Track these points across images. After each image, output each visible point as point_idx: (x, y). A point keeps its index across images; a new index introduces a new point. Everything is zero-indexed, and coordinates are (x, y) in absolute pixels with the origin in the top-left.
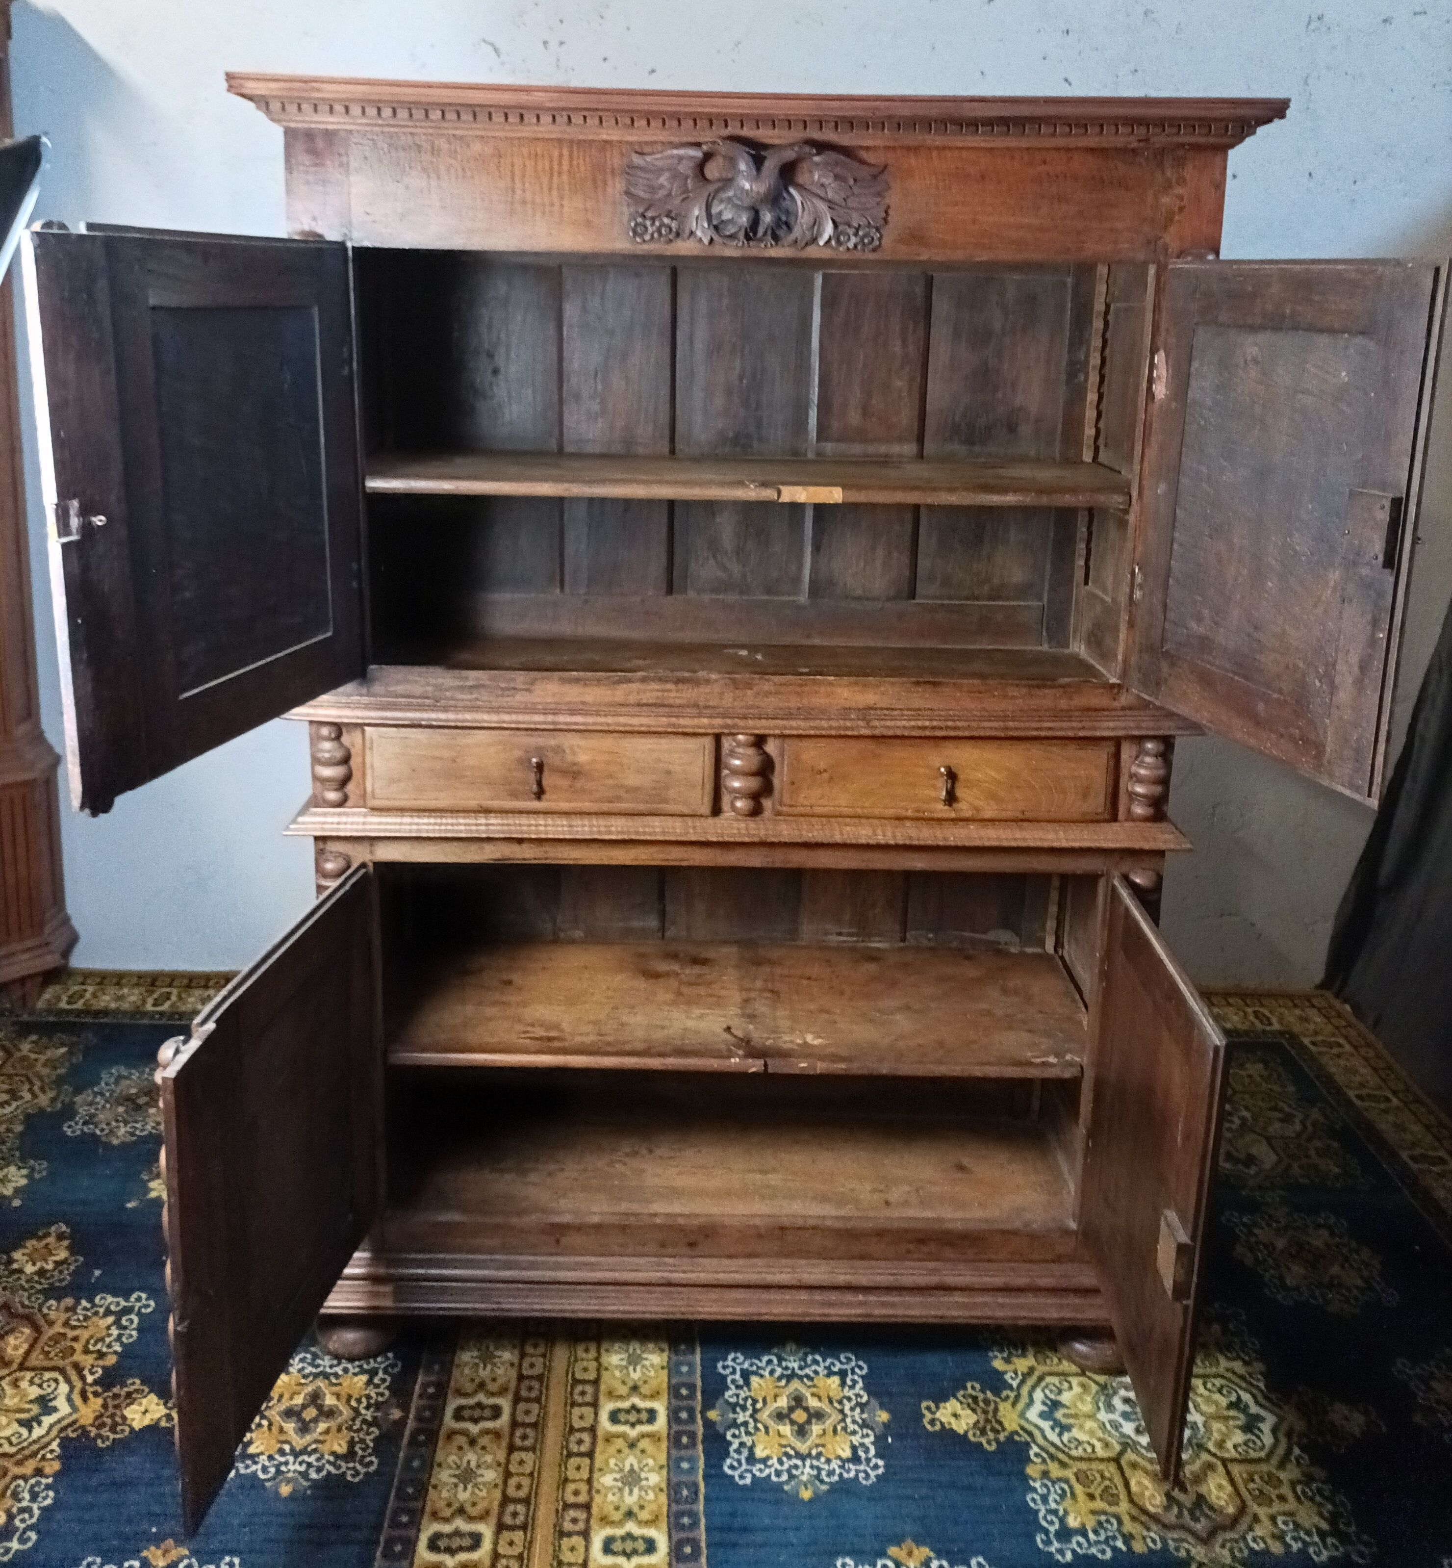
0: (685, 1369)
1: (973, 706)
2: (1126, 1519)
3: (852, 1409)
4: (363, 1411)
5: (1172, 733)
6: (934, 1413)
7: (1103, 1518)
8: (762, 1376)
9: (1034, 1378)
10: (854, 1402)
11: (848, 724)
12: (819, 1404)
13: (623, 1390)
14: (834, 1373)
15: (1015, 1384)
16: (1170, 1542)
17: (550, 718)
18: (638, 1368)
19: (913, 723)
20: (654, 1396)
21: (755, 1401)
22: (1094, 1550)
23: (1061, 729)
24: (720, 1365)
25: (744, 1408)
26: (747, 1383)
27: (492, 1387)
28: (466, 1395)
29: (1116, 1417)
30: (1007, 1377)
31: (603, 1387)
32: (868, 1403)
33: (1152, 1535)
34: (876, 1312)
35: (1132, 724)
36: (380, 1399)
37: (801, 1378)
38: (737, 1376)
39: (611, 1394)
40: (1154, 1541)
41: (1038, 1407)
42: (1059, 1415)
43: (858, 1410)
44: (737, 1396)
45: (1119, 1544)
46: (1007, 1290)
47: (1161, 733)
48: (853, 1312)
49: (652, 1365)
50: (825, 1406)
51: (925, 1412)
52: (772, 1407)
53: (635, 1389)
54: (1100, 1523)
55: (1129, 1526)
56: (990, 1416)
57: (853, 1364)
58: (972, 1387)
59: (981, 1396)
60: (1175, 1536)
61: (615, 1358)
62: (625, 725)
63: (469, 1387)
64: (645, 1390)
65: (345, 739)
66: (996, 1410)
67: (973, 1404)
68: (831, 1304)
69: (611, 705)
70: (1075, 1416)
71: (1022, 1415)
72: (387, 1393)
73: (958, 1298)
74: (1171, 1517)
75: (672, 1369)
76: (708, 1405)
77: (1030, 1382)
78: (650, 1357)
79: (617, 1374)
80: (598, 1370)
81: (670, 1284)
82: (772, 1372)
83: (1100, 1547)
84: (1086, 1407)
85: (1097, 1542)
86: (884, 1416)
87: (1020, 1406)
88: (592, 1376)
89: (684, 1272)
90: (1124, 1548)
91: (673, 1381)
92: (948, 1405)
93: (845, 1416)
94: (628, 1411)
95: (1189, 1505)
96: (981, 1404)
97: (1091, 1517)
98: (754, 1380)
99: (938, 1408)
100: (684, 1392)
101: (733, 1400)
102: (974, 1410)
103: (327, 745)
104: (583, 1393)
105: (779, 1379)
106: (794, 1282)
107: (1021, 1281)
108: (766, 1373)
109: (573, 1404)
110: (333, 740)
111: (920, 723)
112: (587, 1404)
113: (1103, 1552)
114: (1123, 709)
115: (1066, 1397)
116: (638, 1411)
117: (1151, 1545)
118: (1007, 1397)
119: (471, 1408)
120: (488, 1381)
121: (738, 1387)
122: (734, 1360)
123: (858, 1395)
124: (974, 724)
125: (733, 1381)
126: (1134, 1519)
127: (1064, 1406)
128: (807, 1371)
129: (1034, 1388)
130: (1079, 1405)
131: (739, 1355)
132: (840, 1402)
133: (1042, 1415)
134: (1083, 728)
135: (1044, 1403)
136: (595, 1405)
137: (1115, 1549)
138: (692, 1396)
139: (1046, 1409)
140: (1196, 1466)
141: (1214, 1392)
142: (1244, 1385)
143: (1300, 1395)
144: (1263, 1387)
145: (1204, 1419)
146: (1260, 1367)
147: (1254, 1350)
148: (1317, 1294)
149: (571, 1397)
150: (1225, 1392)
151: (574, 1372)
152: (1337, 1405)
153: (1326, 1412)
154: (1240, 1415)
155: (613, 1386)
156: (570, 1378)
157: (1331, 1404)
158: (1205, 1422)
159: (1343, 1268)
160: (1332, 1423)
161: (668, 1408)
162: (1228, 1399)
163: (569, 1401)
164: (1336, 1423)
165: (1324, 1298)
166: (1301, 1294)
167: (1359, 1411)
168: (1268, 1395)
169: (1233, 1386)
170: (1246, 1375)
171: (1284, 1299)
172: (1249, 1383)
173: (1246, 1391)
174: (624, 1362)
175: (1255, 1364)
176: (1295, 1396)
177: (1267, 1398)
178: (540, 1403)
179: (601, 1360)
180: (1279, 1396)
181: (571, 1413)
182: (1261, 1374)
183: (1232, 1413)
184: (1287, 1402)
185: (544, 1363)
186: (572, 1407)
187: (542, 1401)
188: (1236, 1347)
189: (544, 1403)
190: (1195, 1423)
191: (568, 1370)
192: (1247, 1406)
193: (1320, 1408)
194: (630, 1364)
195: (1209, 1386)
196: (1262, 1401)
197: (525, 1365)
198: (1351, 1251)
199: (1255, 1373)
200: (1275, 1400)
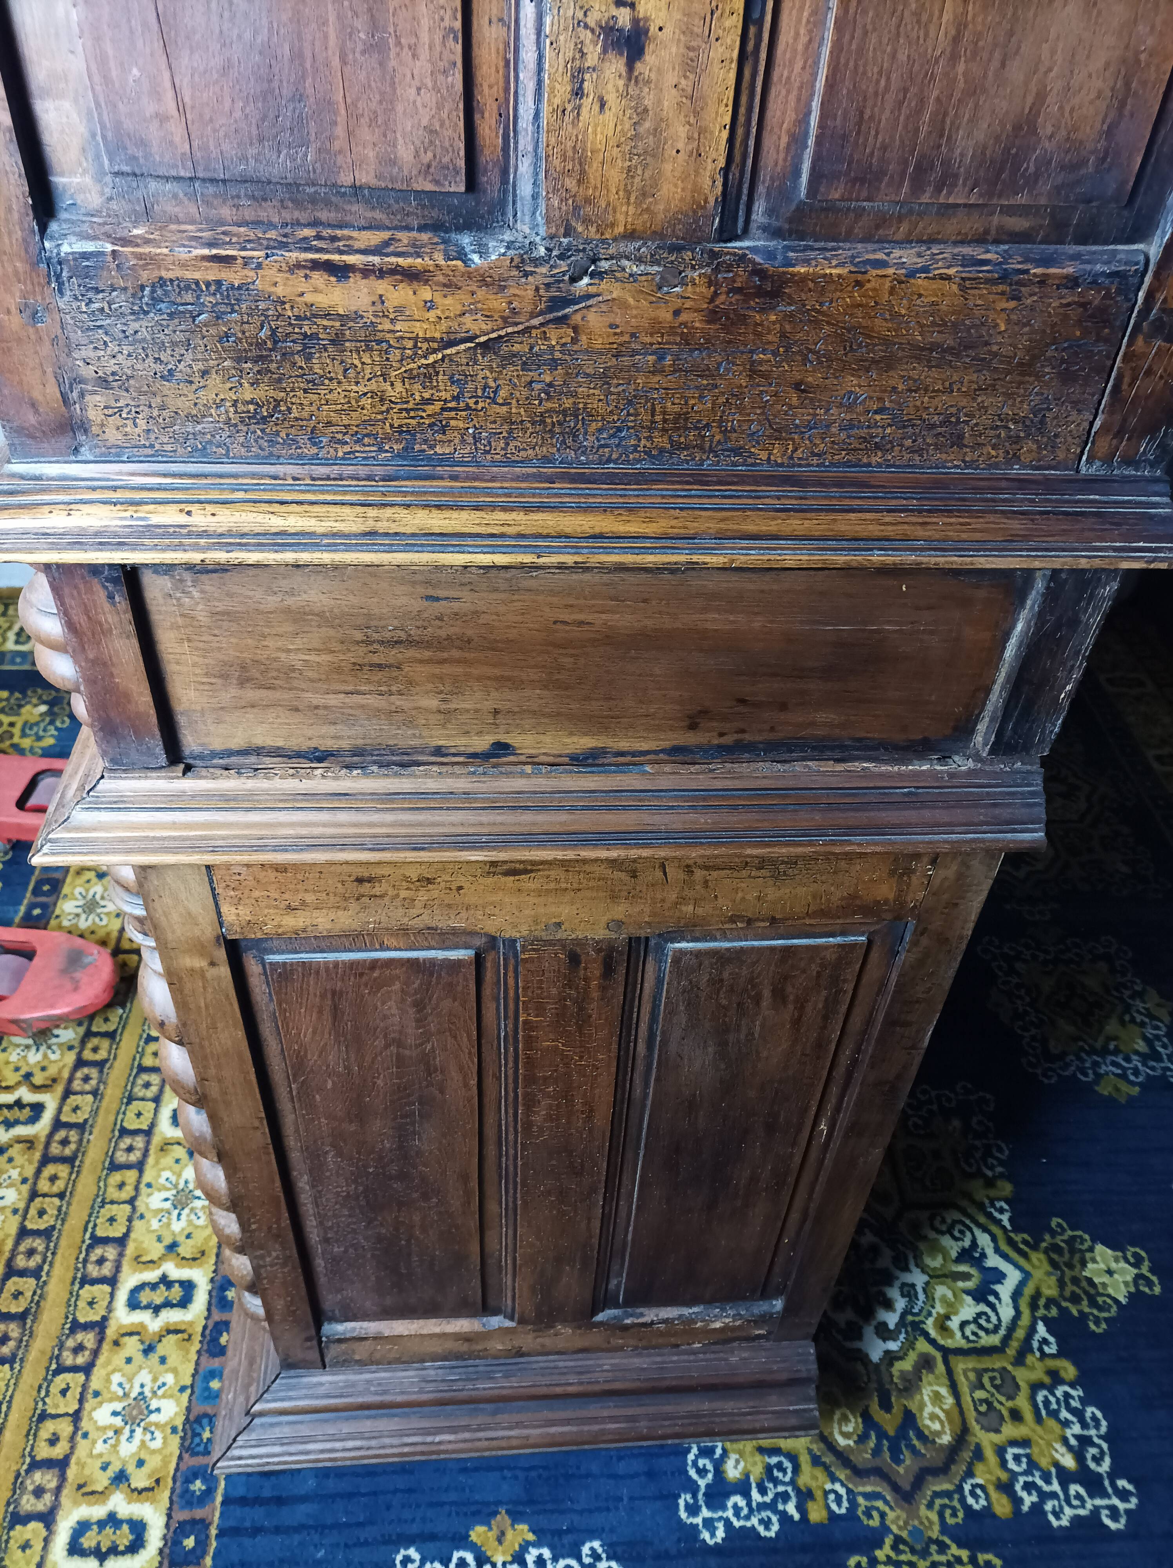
2: (805, 1460)
7: (774, 1460)
16: (861, 1500)
22: (754, 1521)
31: (131, 1248)
33: (838, 1487)
40: (839, 1500)
45: (791, 1508)
53: (173, 1248)
54: (769, 1469)
55: (809, 1476)
60: (869, 1489)
74: (864, 1457)
79: (155, 1224)
80: (130, 1220)
83: (764, 1514)
85: (762, 1506)
88: (120, 1230)
90: (797, 1516)
95: (891, 1433)
97: (758, 1458)
104: (101, 1261)
109: (85, 1280)
112: (102, 1280)
113: (767, 1524)
117: (834, 1507)
126: (816, 1461)
136: (113, 1280)
137: (785, 1518)
140: (906, 1365)
141: (943, 1233)
142: (982, 1219)
143: (1053, 1234)
144: (1006, 1223)
145: (925, 1278)
146: (1007, 1188)
147: (1001, 1163)
148: (1088, 1065)
149: (84, 1267)
150: (957, 1234)
151: (95, 1225)
152: (1099, 1248)
153: (1084, 1264)
154: (973, 1271)
155: (145, 1245)
156: (88, 1235)
157: (1091, 1249)
158: (927, 1283)
159: (1123, 1023)
160: (1090, 1281)
161: (212, 1280)
162: (960, 1243)
163: (79, 1275)
164: (1096, 1280)
165: (1096, 1074)
166: (1067, 1066)
167: (1127, 1261)
168: (1012, 1235)
169: (968, 1222)
170: (987, 1202)
171: (1045, 1075)
172: (990, 1216)
173: (985, 1230)
174: (168, 1205)
175: (1000, 1183)
176: (1047, 1237)
177: (1011, 1242)
178: (38, 1277)
179: (137, 1203)
180: (1026, 1236)
181: (78, 1295)
182: (1007, 1201)
183: (963, 1268)
184: (1035, 1247)
185: (59, 1209)
186: (81, 1287)
187: (43, 1274)
188: (978, 1155)
189: (44, 1278)
190: (913, 1286)
191: (88, 1222)
192: (984, 1255)
193: (1077, 1257)
194: (175, 1208)
195: (937, 1223)
196: (1004, 1247)
197: (33, 1212)
198: (1135, 995)
199: (999, 1199)
200: (1022, 1246)
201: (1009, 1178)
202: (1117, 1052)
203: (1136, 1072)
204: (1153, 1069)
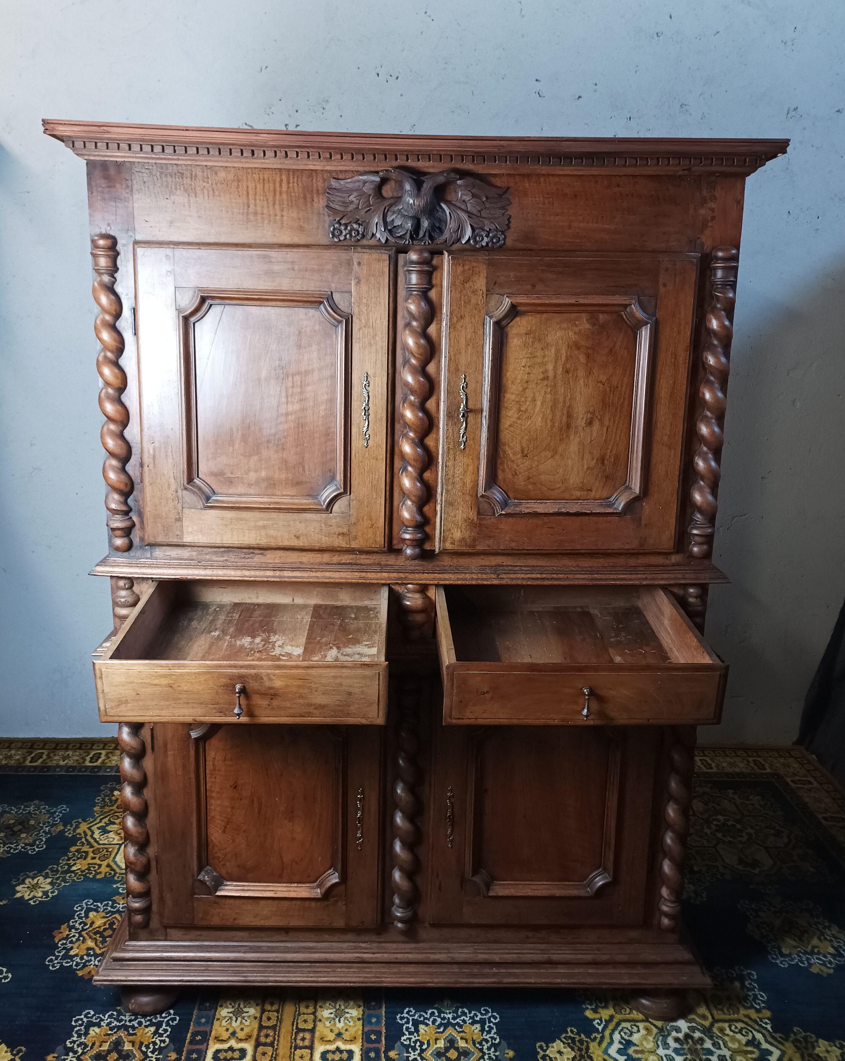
0: (374, 1020)
1: (570, 564)
3: (489, 1049)
4: (150, 1055)
5: (707, 581)
6: (545, 1051)
8: (427, 1025)
9: (614, 1023)
10: (490, 1043)
11: (484, 576)
12: (466, 1045)
13: (331, 1036)
14: (477, 1022)
15: (600, 1028)
17: (278, 573)
18: (342, 1019)
19: (529, 576)
20: (353, 1040)
21: (422, 1044)
23: (630, 580)
24: (398, 1017)
25: (414, 1049)
26: (417, 1031)
27: (241, 1035)
28: (223, 1041)
29: (669, 1052)
30: (595, 1023)
31: (317, 1034)
32: (499, 1043)
34: (505, 980)
35: (680, 576)
36: (163, 1045)
37: (453, 1026)
38: (410, 1025)
39: (323, 1040)
41: (616, 1046)
42: (631, 1051)
43: (493, 1049)
44: (410, 1039)
46: (595, 963)
47: (700, 582)
48: (489, 980)
49: (351, 1017)
50: (470, 1047)
51: (539, 1050)
52: (433, 1047)
53: (339, 1035)
56: (583, 1053)
57: (490, 1014)
58: (571, 1031)
59: (577, 1038)
61: (326, 1013)
62: (330, 578)
63: (225, 1035)
64: (346, 1036)
65: (136, 588)
66: (588, 1048)
67: (571, 1044)
68: (474, 976)
69: (321, 564)
70: (642, 1052)
71: (606, 1052)
72: (167, 1040)
73: (562, 970)
75: (365, 1020)
76: (389, 1047)
77: (611, 1027)
78: (350, 1011)
79: (328, 1024)
80: (314, 1021)
81: (363, 962)
82: (434, 1022)
84: (649, 1045)
86: (511, 1054)
87: (604, 1044)
88: (310, 1026)
89: (374, 953)
91: (366, 1029)
92: (554, 1044)
93: (484, 1054)
94: (334, 1052)
96: (578, 1044)
98: (422, 1027)
99: (548, 1047)
100: (373, 1037)
101: (407, 1043)
102: (573, 1049)
103: (123, 593)
104: (303, 1039)
105: (439, 1027)
106: (449, 960)
107: (605, 958)
108: (430, 1023)
109: (296, 1048)
110: (127, 589)
111: (534, 576)
112: (306, 1047)
114: (673, 565)
115: (635, 1038)
116: (341, 1052)
118: (595, 1038)
119: (226, 1051)
120: (238, 1030)
121: (410, 1033)
122: (408, 1013)
123: (492, 1038)
124: (571, 576)
125: (407, 1029)
127: (635, 1045)
128: (458, 1020)
129: (613, 1031)
130: (644, 1043)
131: (412, 1009)
132: (480, 1043)
133: (619, 1052)
134: (646, 579)
135: (620, 1042)
136: (311, 1048)
138: (378, 1041)
139: (622, 1047)
141: (737, 1033)
142: (757, 1027)
143: (795, 1034)
144: (770, 1029)
145: (730, 1053)
146: (767, 1013)
147: (763, 1001)
148: (804, 959)
149: (295, 1041)
150: (744, 1033)
151: (297, 1023)
152: (821, 1041)
153: (814, 1048)
154: (755, 1050)
155: (324, 1033)
156: (294, 1028)
157: (817, 1041)
158: (731, 1055)
159: (820, 940)
160: (818, 1055)
161: (361, 1049)
162: (747, 1037)
163: (293, 1045)
164: (821, 1055)
165: (808, 963)
166: (793, 960)
167: (836, 1046)
168: (774, 1034)
169: (749, 1028)
170: (758, 1020)
171: (781, 963)
172: (761, 1026)
173: (758, 1031)
174: (332, 1016)
175: (764, 1011)
176: (792, 1035)
177: (773, 1037)
178: (273, 1047)
179: (317, 1014)
180: (781, 1035)
181: (294, 1054)
182: (768, 1019)
183: (749, 1049)
184: (786, 1040)
185: (278, 1017)
186: (295, 1050)
187: (275, 1045)
188: (751, 999)
189: (276, 1047)
190: (725, 1056)
191: (293, 1022)
192: (760, 1043)
193: (809, 1045)
194: (337, 1017)
195: (733, 1028)
196: (770, 1039)
197: (264, 1018)
198: (825, 927)
199: (764, 1018)
200: (779, 1039)
201: (768, 1008)
202: (819, 953)
203: (830, 963)
204: (839, 961)
